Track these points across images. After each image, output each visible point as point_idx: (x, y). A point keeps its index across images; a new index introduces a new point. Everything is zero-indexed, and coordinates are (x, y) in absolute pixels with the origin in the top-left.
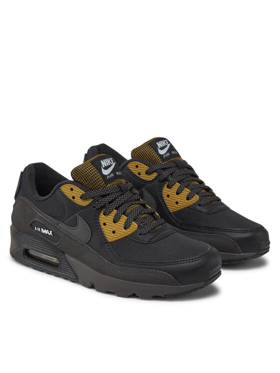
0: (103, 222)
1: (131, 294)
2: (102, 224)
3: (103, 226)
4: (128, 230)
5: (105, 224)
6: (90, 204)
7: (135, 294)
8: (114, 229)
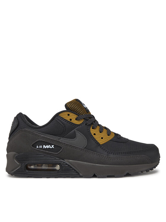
0: (93, 133)
1: (125, 174)
2: (93, 134)
3: (94, 136)
4: (110, 136)
5: (95, 134)
6: (83, 123)
7: (128, 173)
8: (102, 136)
